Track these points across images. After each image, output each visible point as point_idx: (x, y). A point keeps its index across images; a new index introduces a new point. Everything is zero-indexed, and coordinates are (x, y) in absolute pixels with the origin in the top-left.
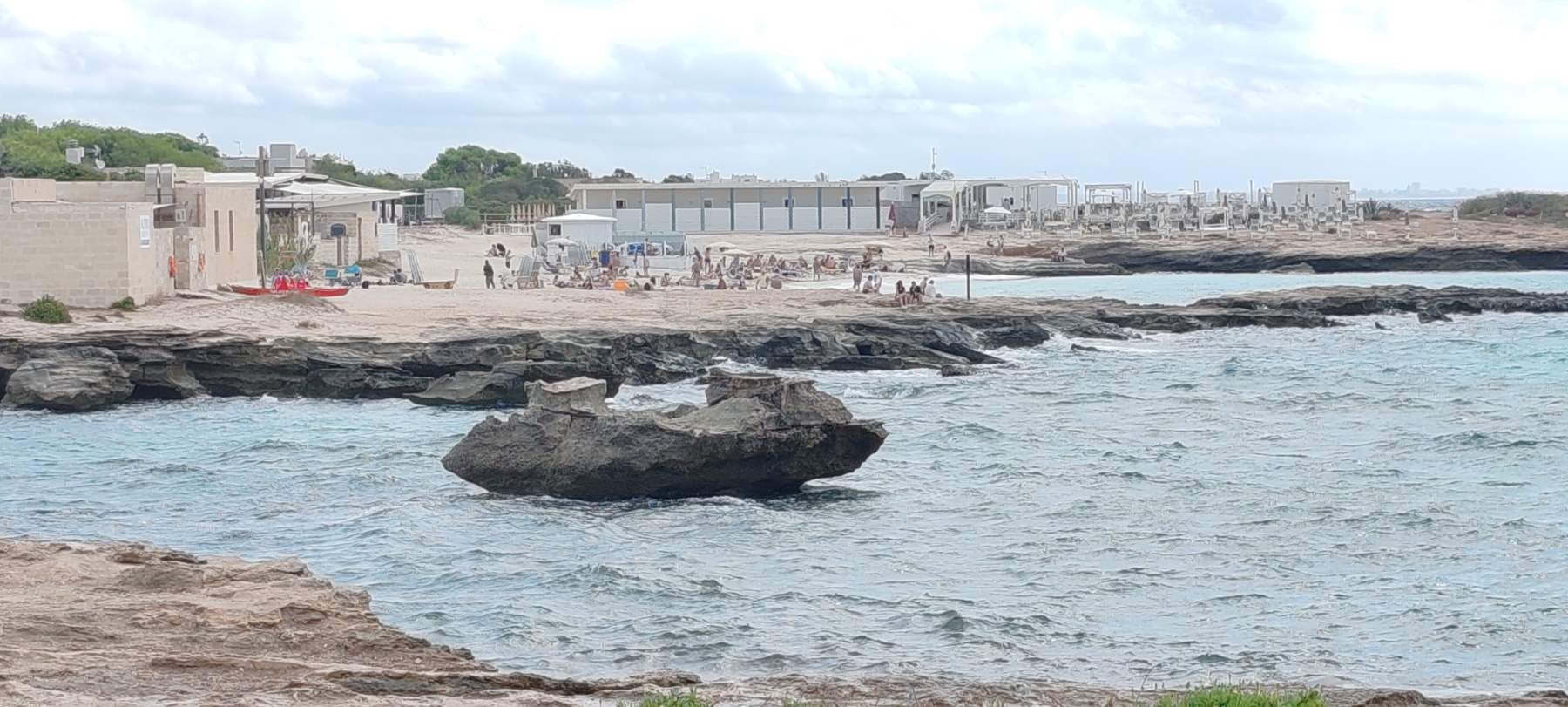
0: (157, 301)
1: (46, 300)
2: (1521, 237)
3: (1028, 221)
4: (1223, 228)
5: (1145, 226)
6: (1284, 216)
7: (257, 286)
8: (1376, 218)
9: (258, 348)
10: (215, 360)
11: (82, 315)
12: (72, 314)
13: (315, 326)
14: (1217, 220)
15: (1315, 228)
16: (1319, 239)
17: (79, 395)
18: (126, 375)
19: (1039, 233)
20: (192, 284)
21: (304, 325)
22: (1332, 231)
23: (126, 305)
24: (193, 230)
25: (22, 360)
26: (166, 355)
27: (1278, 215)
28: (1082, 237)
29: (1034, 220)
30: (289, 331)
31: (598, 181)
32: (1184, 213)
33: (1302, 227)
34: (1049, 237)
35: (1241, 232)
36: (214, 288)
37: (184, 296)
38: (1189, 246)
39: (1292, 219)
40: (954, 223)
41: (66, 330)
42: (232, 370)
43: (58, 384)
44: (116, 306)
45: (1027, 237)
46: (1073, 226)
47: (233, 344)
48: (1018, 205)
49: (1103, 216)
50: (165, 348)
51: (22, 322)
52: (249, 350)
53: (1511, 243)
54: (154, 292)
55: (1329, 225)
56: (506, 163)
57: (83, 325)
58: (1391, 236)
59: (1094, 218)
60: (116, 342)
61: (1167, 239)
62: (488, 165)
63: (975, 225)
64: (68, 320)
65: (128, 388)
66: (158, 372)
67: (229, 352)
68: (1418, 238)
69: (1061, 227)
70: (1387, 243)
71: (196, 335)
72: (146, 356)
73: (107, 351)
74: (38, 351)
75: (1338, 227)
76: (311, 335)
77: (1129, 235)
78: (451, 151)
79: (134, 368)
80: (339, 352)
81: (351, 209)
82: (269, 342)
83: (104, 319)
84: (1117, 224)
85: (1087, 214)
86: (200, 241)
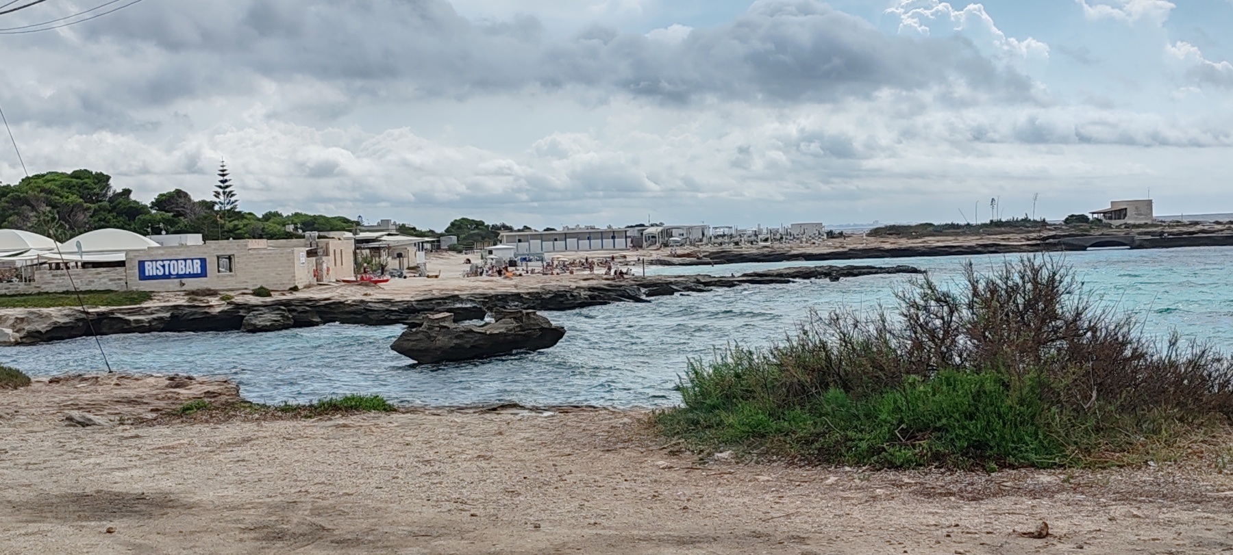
0: (308, 287)
1: (262, 288)
2: (892, 243)
3: (688, 243)
4: (768, 244)
5: (737, 243)
6: (794, 238)
7: (354, 279)
8: (833, 238)
9: (345, 304)
10: (327, 310)
11: (277, 293)
12: (272, 293)
13: (370, 295)
14: (766, 240)
15: (807, 242)
16: (808, 247)
17: (271, 325)
18: (290, 316)
19: (692, 247)
20: (324, 279)
21: (366, 295)
22: (814, 243)
23: (295, 289)
24: (324, 258)
25: (249, 312)
26: (308, 308)
27: (792, 238)
28: (710, 249)
29: (691, 242)
30: (359, 297)
31: (516, 231)
32: (753, 238)
33: (801, 242)
34: (696, 249)
35: (777, 245)
36: (334, 280)
37: (321, 285)
38: (754, 251)
39: (798, 239)
40: (657, 244)
41: (268, 299)
42: (334, 313)
43: (263, 321)
44: (291, 289)
45: (687, 249)
46: (707, 244)
47: (334, 303)
48: (685, 236)
49: (720, 240)
50: (308, 306)
51: (251, 297)
52: (341, 305)
53: (887, 246)
54: (307, 283)
55: (813, 241)
56: (479, 224)
57: (277, 297)
58: (838, 245)
59: (716, 241)
60: (287, 304)
61: (746, 249)
62: (471, 225)
63: (666, 245)
64: (270, 295)
65: (291, 322)
66: (305, 315)
67: (333, 306)
68: (850, 245)
69: (702, 245)
70: (836, 248)
71: (320, 300)
72: (300, 309)
73: (283, 308)
74: (256, 308)
75: (816, 242)
76: (367, 299)
77: (730, 247)
78: (456, 221)
79: (295, 314)
80: (377, 305)
81: (405, 246)
82: (349, 302)
83: (284, 295)
84: (725, 243)
85: (713, 239)
86: (327, 262)
